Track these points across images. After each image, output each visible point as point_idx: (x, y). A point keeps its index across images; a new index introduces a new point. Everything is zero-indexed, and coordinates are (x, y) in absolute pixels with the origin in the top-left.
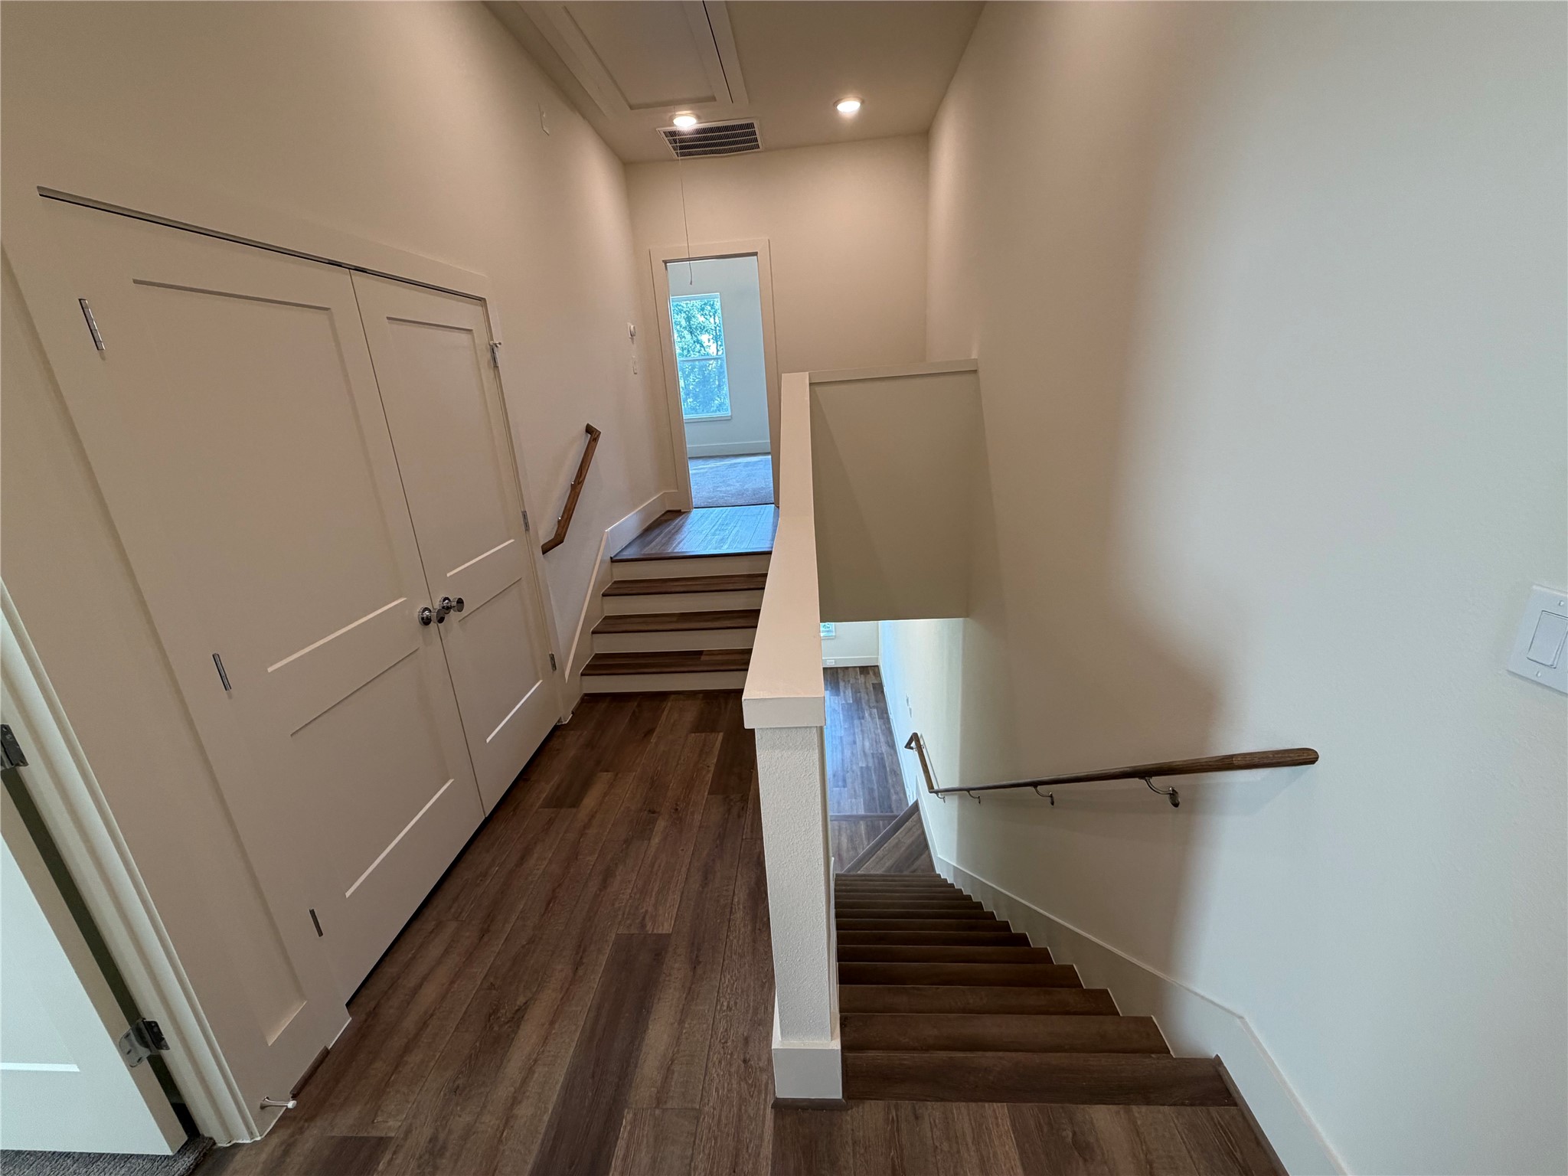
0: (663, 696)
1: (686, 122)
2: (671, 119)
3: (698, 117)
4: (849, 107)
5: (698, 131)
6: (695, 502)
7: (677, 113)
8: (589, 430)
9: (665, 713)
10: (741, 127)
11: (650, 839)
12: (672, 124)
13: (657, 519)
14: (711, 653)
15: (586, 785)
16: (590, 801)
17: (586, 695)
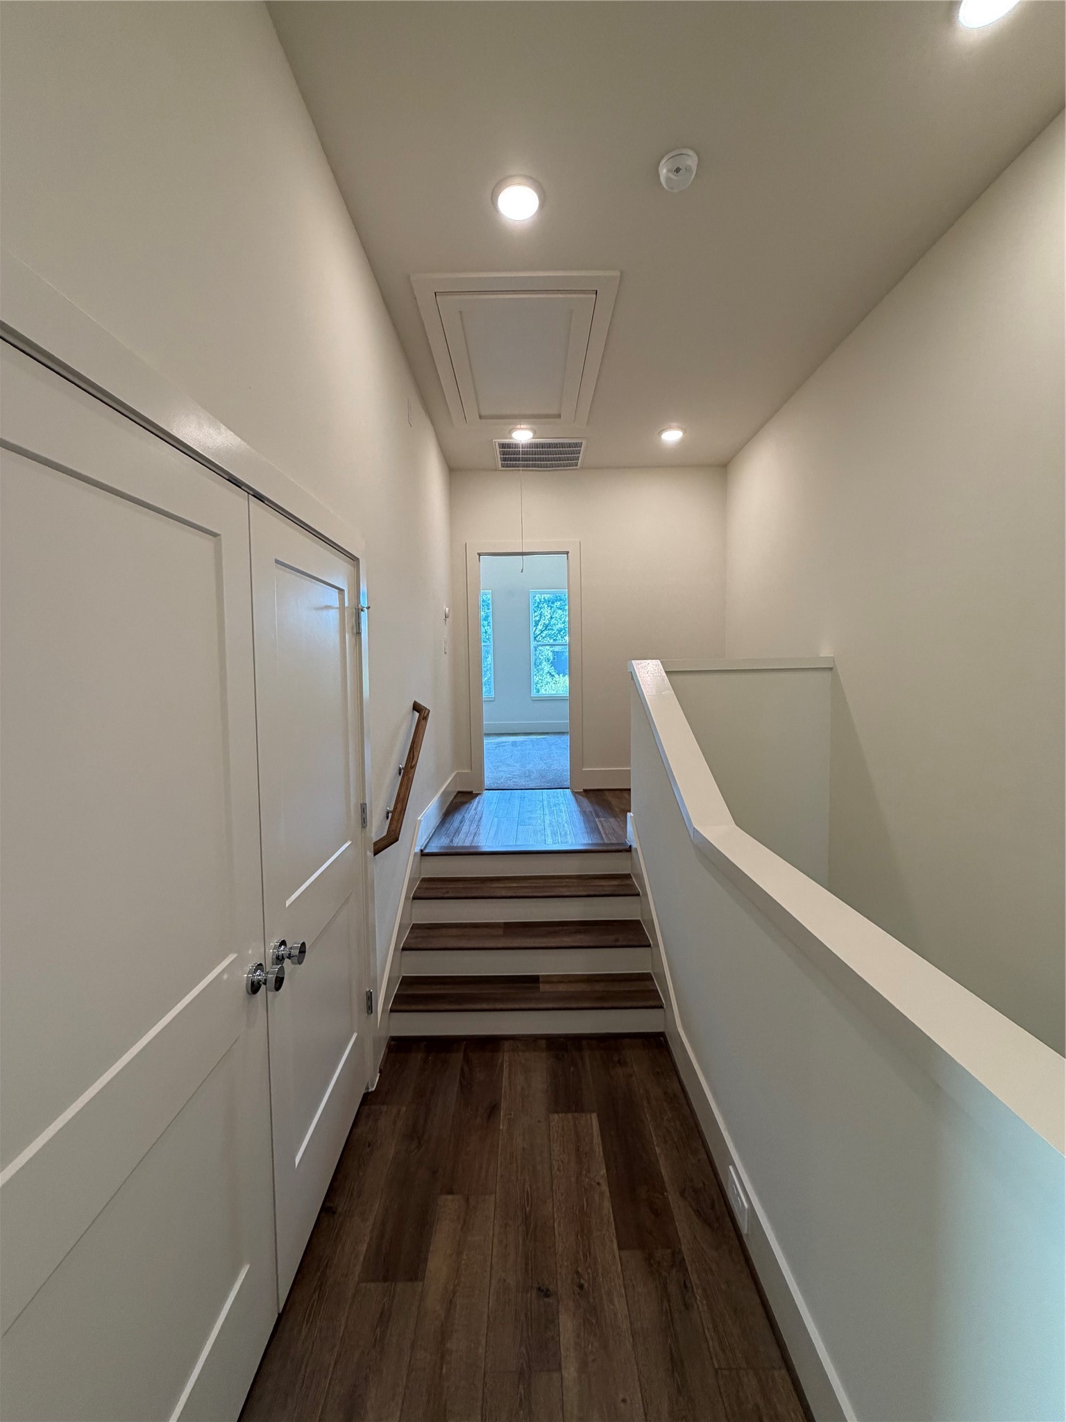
0: (491, 1043)
1: (523, 436)
2: (510, 432)
3: (535, 432)
4: (672, 436)
5: (531, 445)
6: (487, 782)
7: (519, 427)
8: (417, 707)
9: (506, 1074)
10: (570, 445)
11: (560, 1369)
12: (511, 438)
13: (452, 802)
14: (550, 980)
15: (424, 1224)
16: (438, 1264)
17: (393, 1039)
